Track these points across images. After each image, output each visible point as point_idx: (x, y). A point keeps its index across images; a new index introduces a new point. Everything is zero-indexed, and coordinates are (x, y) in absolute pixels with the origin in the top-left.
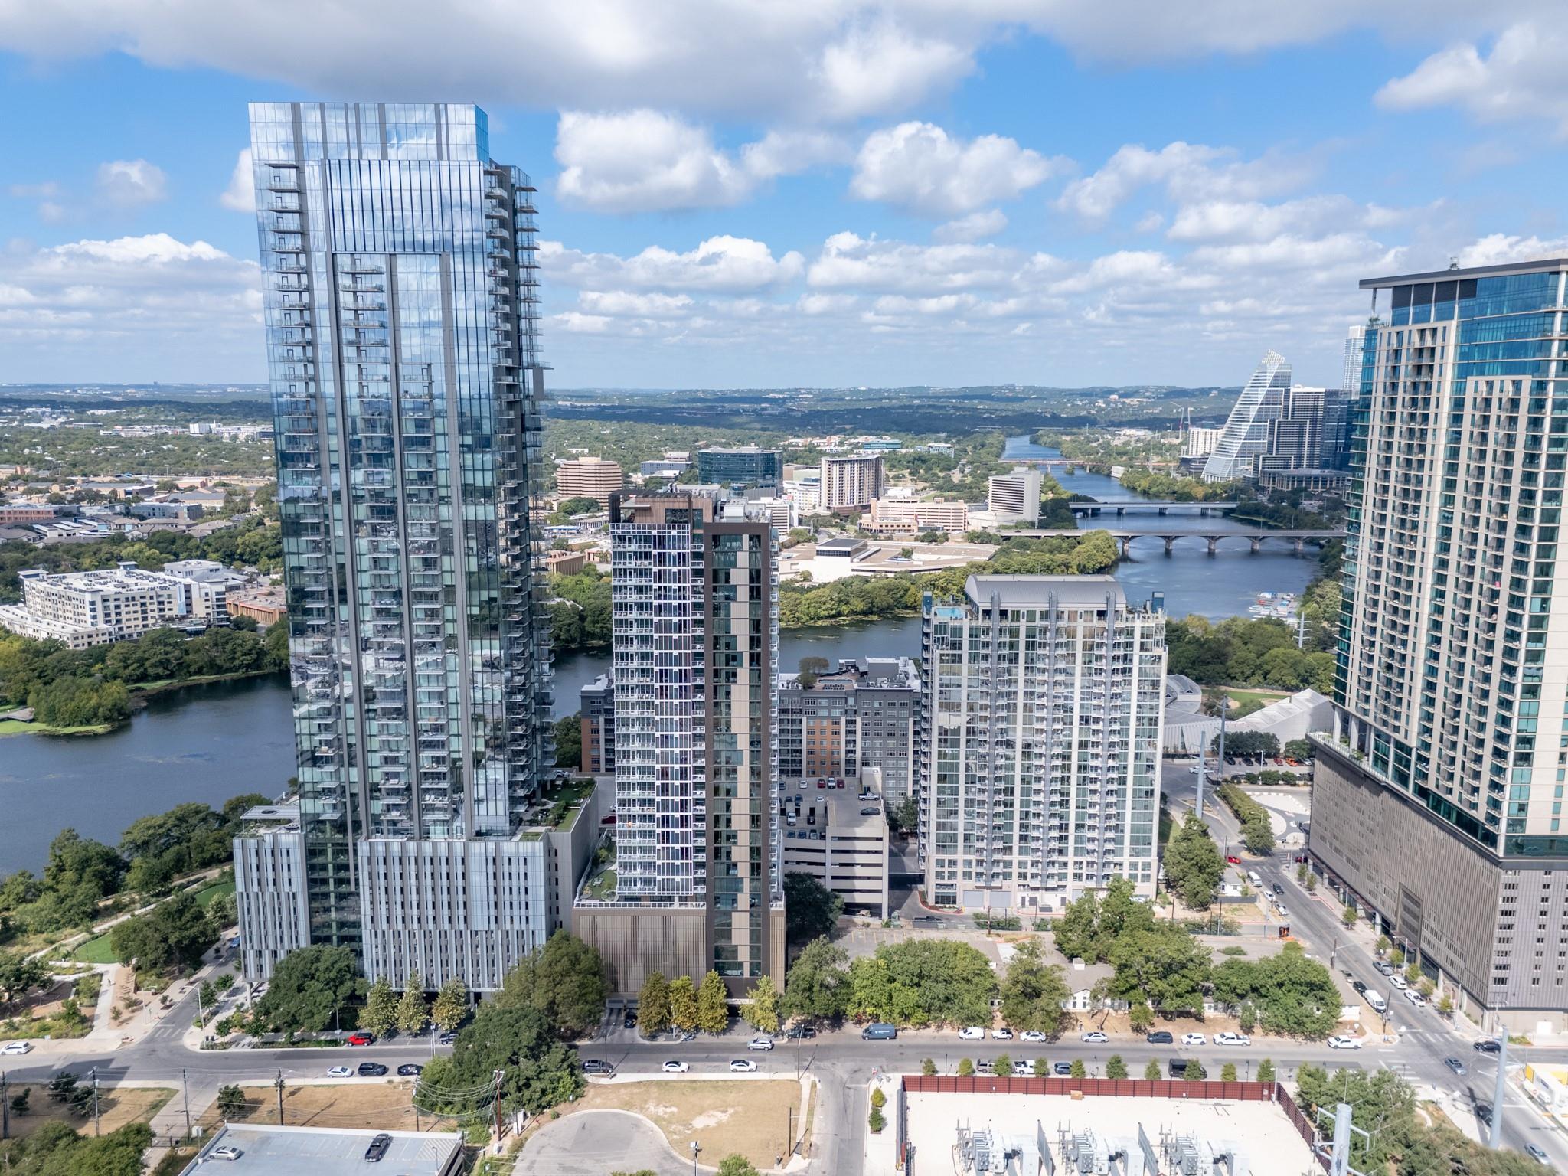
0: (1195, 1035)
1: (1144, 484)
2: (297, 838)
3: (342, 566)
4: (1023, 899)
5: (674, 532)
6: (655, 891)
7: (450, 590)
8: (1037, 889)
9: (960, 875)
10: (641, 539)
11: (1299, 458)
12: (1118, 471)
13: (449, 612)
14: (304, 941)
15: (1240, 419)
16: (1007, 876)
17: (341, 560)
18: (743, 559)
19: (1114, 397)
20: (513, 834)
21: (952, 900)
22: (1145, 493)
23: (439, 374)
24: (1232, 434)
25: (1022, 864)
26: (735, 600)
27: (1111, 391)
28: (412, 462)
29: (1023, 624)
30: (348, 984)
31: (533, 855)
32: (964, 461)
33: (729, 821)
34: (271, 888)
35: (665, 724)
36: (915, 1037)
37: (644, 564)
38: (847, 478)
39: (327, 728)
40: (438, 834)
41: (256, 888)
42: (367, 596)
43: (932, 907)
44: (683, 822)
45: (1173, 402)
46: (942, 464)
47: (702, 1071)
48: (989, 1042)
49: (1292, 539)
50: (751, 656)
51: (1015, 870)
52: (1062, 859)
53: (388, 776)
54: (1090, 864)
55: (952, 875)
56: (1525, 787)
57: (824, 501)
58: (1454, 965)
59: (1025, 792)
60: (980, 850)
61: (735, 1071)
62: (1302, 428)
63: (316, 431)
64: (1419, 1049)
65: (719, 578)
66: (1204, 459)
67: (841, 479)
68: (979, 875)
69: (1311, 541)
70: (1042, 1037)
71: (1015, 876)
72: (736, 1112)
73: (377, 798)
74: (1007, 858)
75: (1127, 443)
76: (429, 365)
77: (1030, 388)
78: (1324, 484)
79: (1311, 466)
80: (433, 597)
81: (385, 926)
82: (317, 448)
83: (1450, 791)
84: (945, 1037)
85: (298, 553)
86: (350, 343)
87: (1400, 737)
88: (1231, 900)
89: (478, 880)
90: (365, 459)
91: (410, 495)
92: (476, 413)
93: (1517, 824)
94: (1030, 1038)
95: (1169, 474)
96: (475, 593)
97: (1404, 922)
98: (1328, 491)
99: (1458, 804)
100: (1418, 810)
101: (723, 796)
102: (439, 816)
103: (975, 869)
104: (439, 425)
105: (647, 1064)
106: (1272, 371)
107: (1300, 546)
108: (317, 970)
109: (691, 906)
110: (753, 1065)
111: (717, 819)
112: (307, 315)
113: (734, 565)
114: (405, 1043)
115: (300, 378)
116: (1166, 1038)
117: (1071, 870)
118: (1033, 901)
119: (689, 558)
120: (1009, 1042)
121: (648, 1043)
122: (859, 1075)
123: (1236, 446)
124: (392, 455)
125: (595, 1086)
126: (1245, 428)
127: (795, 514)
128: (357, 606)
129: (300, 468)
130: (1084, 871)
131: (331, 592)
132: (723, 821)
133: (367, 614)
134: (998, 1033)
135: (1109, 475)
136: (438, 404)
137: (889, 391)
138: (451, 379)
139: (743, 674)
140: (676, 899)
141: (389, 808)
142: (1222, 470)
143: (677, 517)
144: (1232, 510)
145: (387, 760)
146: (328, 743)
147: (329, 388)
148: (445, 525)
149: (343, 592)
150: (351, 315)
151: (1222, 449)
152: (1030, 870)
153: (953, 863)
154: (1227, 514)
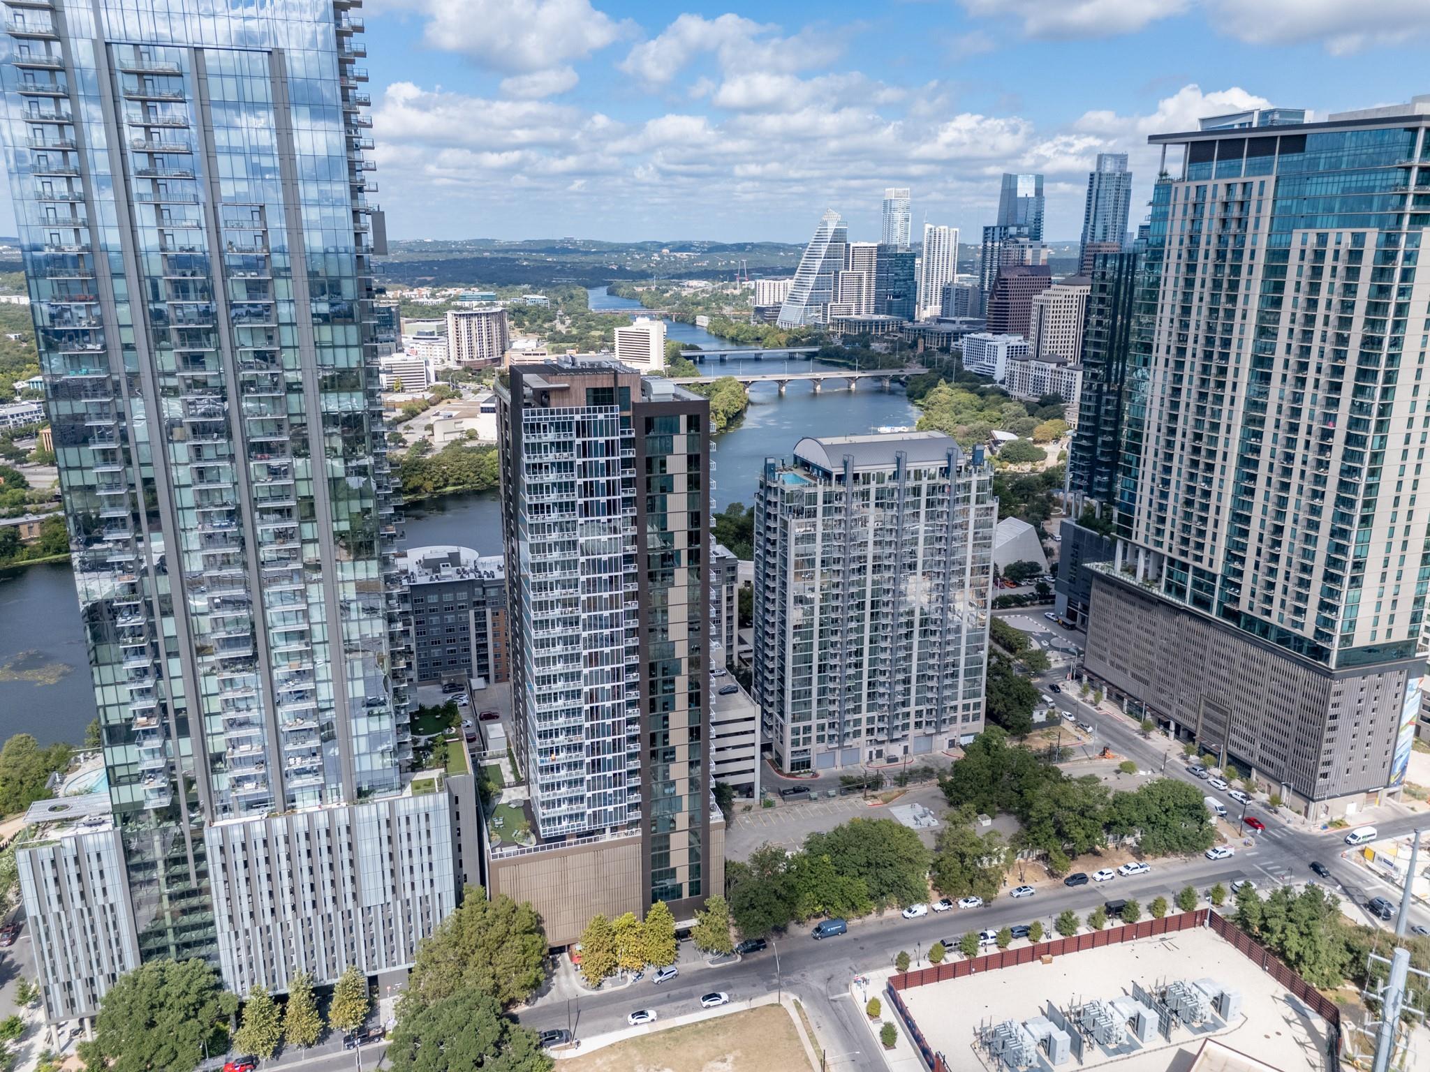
0: (1105, 871)
1: (732, 332)
2: (110, 837)
3: (148, 482)
4: (871, 753)
5: (601, 416)
6: (585, 825)
7: (309, 503)
8: (883, 742)
9: (814, 739)
10: (561, 427)
11: (859, 304)
12: (703, 321)
13: (308, 530)
14: (131, 960)
15: (807, 271)
16: (857, 734)
17: (147, 472)
18: (680, 443)
19: (665, 251)
20: (402, 787)
21: (807, 764)
22: (734, 340)
23: (276, 222)
24: (800, 285)
25: (871, 720)
26: (671, 491)
27: (662, 246)
28: (245, 339)
29: (873, 486)
30: (211, 1004)
31: (436, 808)
32: (560, 312)
33: (666, 736)
34: (78, 903)
35: (594, 641)
36: (863, 925)
37: (564, 456)
38: (475, 331)
39: (145, 692)
40: (307, 804)
41: (55, 907)
42: (191, 519)
43: (789, 775)
44: (616, 746)
45: (716, 255)
46: (543, 316)
47: (672, 1015)
48: (934, 916)
49: (879, 379)
50: (690, 552)
51: (864, 727)
52: (906, 710)
53: (235, 744)
54: (929, 712)
55: (807, 740)
56: (1354, 606)
57: (453, 355)
58: (1271, 765)
59: (872, 651)
60: (832, 713)
61: (708, 1007)
62: (860, 278)
63: (97, 298)
64: (1274, 847)
65: (653, 465)
66: (777, 308)
67: (469, 332)
68: (831, 737)
69: (895, 379)
70: (980, 901)
71: (864, 732)
72: (737, 1059)
73: (220, 771)
74: (857, 716)
75: (695, 294)
76: (262, 207)
77: (591, 242)
78: (883, 328)
79: (868, 312)
80: (285, 513)
81: (248, 923)
82: (101, 320)
83: (1268, 613)
84: (890, 920)
85: (81, 468)
86: (141, 174)
87: (1204, 566)
88: (1040, 725)
89: (369, 848)
90: (175, 337)
91: (243, 384)
92: (333, 272)
93: (1346, 639)
94: (969, 905)
95: (748, 322)
96: (342, 505)
97: (1205, 727)
98: (888, 333)
99: (1279, 625)
100: (1226, 630)
101: (659, 711)
102: (309, 780)
103: (828, 732)
104: (282, 288)
105: (609, 1020)
106: (832, 227)
107: (887, 384)
108: (167, 995)
109: (622, 835)
110: (724, 996)
111: (653, 737)
112: (70, 134)
113: (671, 452)
114: (298, 1058)
115: (66, 223)
116: (1082, 879)
117: (912, 720)
118: (879, 754)
119: (618, 447)
120: (952, 913)
121: (595, 993)
122: (834, 983)
123: (806, 295)
124: (215, 330)
125: (563, 1062)
126: (812, 280)
127: (431, 369)
128: (178, 533)
129: (76, 350)
130: (924, 719)
131: (136, 517)
132: (659, 739)
133: (193, 541)
134: (939, 906)
135: (694, 324)
136: (278, 260)
137: (455, 243)
138: (295, 228)
139: (681, 575)
140: (608, 830)
141: (239, 781)
142: (793, 317)
143: (601, 397)
144: (815, 354)
145: (232, 724)
146: (147, 713)
147: (112, 237)
148: (296, 420)
149: (154, 515)
150: (140, 134)
151: (793, 299)
152: (877, 725)
153: (807, 729)
154: (810, 357)
